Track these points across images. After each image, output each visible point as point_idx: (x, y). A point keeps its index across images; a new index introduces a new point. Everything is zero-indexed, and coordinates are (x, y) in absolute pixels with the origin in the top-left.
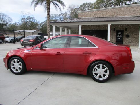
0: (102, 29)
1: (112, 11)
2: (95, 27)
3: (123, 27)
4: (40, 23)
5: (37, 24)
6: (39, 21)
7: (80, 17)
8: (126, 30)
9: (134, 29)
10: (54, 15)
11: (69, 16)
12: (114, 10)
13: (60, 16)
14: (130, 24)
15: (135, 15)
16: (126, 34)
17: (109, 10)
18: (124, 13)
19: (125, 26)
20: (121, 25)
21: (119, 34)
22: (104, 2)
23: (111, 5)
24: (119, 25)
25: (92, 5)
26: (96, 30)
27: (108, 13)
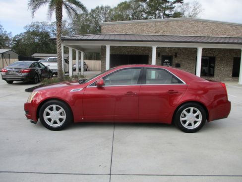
0: (140, 53)
1: (156, 26)
2: (129, 50)
3: (171, 51)
4: (14, 36)
5: (7, 37)
6: (11, 33)
7: (105, 32)
8: (176, 56)
9: (187, 54)
10: (41, 23)
11: (70, 27)
12: (159, 23)
13: (52, 25)
14: (182, 48)
15: (188, 33)
16: (176, 62)
17: (152, 23)
18: (173, 30)
19: (174, 50)
20: (169, 48)
21: (166, 62)
22: (132, 8)
23: (143, 13)
24: (166, 48)
25: (112, 10)
26: (130, 54)
27: (150, 28)
